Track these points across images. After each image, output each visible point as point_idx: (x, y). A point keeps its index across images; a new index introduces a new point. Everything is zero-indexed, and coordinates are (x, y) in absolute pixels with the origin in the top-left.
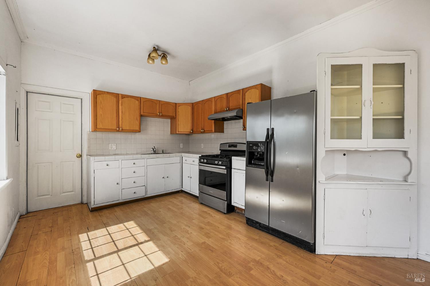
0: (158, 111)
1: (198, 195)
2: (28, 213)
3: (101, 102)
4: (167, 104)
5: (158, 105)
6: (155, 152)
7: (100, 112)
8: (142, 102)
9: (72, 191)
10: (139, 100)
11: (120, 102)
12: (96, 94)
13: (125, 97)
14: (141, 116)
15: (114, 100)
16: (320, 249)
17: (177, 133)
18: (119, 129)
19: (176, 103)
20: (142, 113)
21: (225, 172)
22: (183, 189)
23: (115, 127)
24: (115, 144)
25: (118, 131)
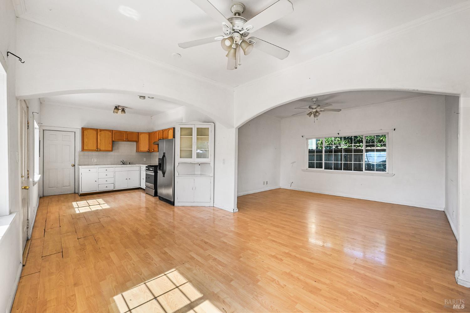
0: (125, 138)
1: (145, 189)
2: (43, 196)
3: (87, 135)
4: (132, 133)
5: (125, 134)
6: (124, 164)
7: (86, 140)
8: (113, 133)
9: (69, 186)
10: (112, 132)
11: (99, 134)
12: (83, 130)
13: (102, 131)
14: (113, 141)
15: (95, 132)
16: (176, 204)
17: (139, 151)
18: (98, 150)
19: (138, 133)
20: (113, 140)
21: (153, 174)
22: (141, 187)
23: (95, 148)
24: (96, 159)
25: (98, 151)
